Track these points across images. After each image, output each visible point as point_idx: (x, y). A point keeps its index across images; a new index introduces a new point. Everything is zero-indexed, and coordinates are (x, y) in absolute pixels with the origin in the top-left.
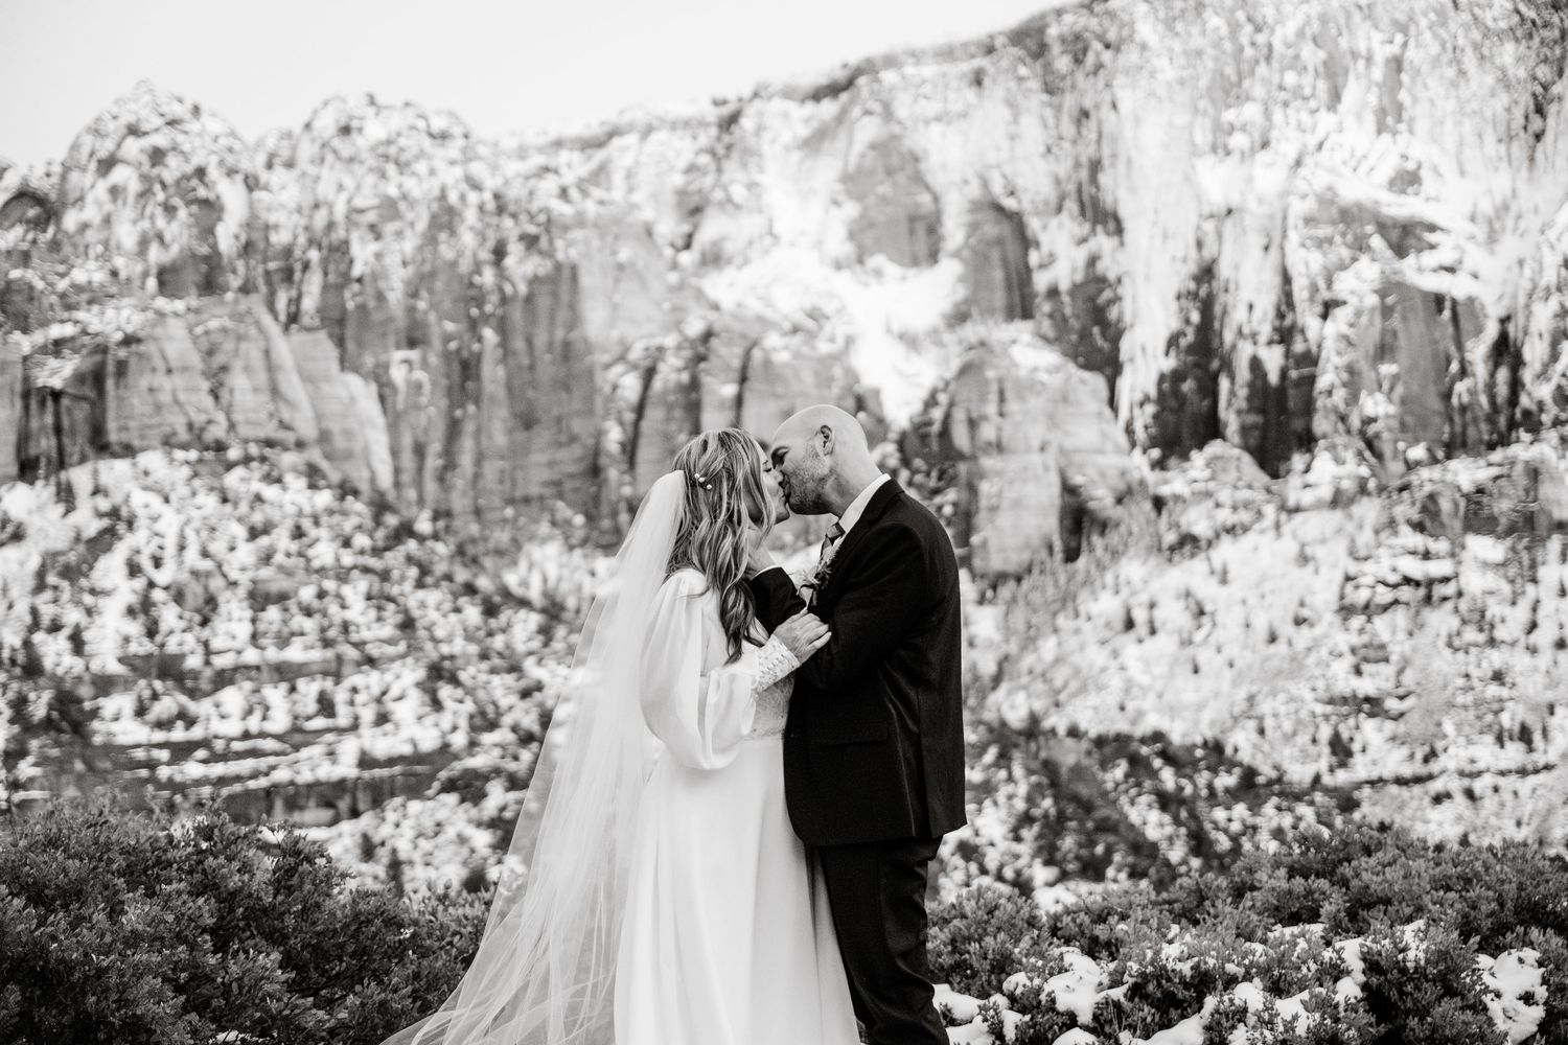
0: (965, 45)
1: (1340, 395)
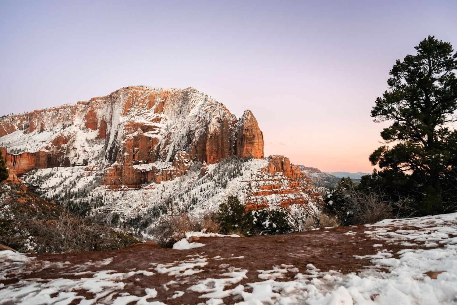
0: (105, 97)
1: (121, 153)
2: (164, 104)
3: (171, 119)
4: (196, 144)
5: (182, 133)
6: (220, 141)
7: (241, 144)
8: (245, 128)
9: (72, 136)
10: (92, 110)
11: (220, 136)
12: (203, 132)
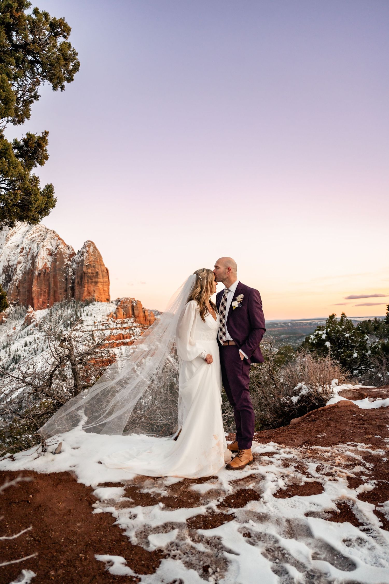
4: (17, 283)
6: (53, 279)
7: (81, 284)
8: (86, 263)
11: (52, 273)
12: (28, 267)
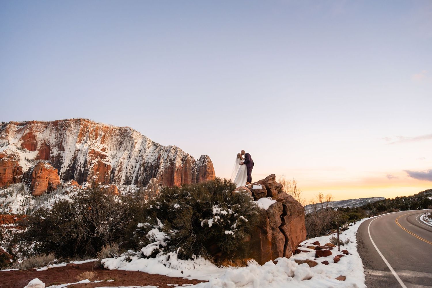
1: (91, 175)
2: (105, 137)
3: (111, 150)
4: (162, 173)
5: (131, 163)
7: (204, 177)
8: (208, 167)
9: (16, 155)
10: (32, 133)
11: (184, 170)
12: (168, 165)
